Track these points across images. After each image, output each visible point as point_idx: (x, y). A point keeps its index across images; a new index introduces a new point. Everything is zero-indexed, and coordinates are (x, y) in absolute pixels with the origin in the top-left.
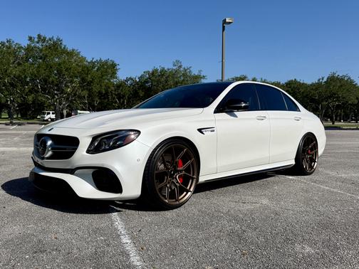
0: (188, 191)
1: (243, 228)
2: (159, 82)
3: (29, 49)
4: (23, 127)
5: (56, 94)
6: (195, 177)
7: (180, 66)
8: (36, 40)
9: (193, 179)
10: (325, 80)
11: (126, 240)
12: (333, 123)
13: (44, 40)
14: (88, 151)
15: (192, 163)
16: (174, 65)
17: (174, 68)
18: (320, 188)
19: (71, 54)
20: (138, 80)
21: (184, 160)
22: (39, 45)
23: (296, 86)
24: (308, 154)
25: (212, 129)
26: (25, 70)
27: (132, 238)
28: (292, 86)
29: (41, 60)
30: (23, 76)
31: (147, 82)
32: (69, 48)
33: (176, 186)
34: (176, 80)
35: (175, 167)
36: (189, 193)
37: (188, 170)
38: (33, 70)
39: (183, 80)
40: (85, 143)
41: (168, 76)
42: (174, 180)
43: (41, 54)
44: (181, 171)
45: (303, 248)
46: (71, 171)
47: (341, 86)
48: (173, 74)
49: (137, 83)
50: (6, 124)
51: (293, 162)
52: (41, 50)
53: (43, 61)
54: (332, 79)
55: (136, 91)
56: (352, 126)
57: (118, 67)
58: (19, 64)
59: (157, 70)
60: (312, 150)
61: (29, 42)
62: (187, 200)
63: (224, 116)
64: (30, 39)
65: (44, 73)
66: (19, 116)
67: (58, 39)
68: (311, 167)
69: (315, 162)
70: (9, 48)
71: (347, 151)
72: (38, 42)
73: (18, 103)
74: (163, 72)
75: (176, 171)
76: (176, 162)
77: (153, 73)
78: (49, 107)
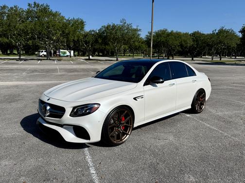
0: (127, 135)
1: (158, 161)
2: (111, 33)
3: (29, 12)
4: (27, 62)
5: (46, 41)
6: (131, 126)
7: (125, 23)
8: (33, 6)
9: (130, 127)
10: (217, 31)
11: (93, 171)
12: (220, 59)
13: (38, 6)
14: (70, 115)
15: (130, 119)
16: (121, 22)
17: (121, 24)
18: (205, 125)
19: (55, 15)
20: (98, 32)
21: (126, 117)
22: (35, 9)
23: (198, 36)
24: (199, 101)
25: (142, 97)
26: (26, 26)
27: (96, 169)
28: (196, 35)
29: (36, 19)
30: (26, 30)
31: (104, 33)
32: (54, 11)
33: (120, 132)
34: (122, 32)
35: (120, 122)
36: (128, 136)
37: (127, 123)
38: (31, 26)
39: (127, 32)
40: (69, 111)
41: (117, 30)
42: (120, 129)
43: (36, 15)
44: (123, 124)
45: (189, 177)
46: (61, 126)
47: (227, 36)
48: (120, 28)
49: (97, 34)
50: (17, 60)
51: (190, 107)
52: (37, 13)
53: (38, 20)
54: (221, 31)
55: (97, 39)
56: (232, 61)
57: (85, 23)
58: (23, 22)
59: (110, 26)
60: (202, 98)
61: (28, 7)
62: (126, 140)
63: (149, 87)
64: (29, 5)
65: (39, 28)
66: (24, 52)
67: (47, 6)
68: (201, 108)
69: (203, 105)
70: (16, 11)
71: (225, 87)
72: (34, 7)
73: (23, 45)
74: (114, 27)
75: (121, 124)
76: (121, 119)
77: (107, 28)
78: (42, 48)
